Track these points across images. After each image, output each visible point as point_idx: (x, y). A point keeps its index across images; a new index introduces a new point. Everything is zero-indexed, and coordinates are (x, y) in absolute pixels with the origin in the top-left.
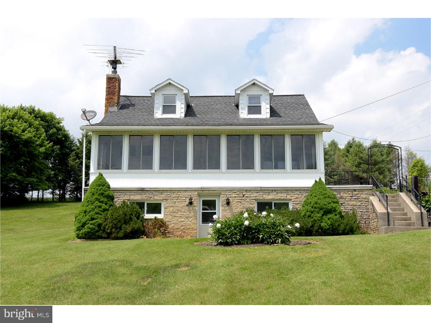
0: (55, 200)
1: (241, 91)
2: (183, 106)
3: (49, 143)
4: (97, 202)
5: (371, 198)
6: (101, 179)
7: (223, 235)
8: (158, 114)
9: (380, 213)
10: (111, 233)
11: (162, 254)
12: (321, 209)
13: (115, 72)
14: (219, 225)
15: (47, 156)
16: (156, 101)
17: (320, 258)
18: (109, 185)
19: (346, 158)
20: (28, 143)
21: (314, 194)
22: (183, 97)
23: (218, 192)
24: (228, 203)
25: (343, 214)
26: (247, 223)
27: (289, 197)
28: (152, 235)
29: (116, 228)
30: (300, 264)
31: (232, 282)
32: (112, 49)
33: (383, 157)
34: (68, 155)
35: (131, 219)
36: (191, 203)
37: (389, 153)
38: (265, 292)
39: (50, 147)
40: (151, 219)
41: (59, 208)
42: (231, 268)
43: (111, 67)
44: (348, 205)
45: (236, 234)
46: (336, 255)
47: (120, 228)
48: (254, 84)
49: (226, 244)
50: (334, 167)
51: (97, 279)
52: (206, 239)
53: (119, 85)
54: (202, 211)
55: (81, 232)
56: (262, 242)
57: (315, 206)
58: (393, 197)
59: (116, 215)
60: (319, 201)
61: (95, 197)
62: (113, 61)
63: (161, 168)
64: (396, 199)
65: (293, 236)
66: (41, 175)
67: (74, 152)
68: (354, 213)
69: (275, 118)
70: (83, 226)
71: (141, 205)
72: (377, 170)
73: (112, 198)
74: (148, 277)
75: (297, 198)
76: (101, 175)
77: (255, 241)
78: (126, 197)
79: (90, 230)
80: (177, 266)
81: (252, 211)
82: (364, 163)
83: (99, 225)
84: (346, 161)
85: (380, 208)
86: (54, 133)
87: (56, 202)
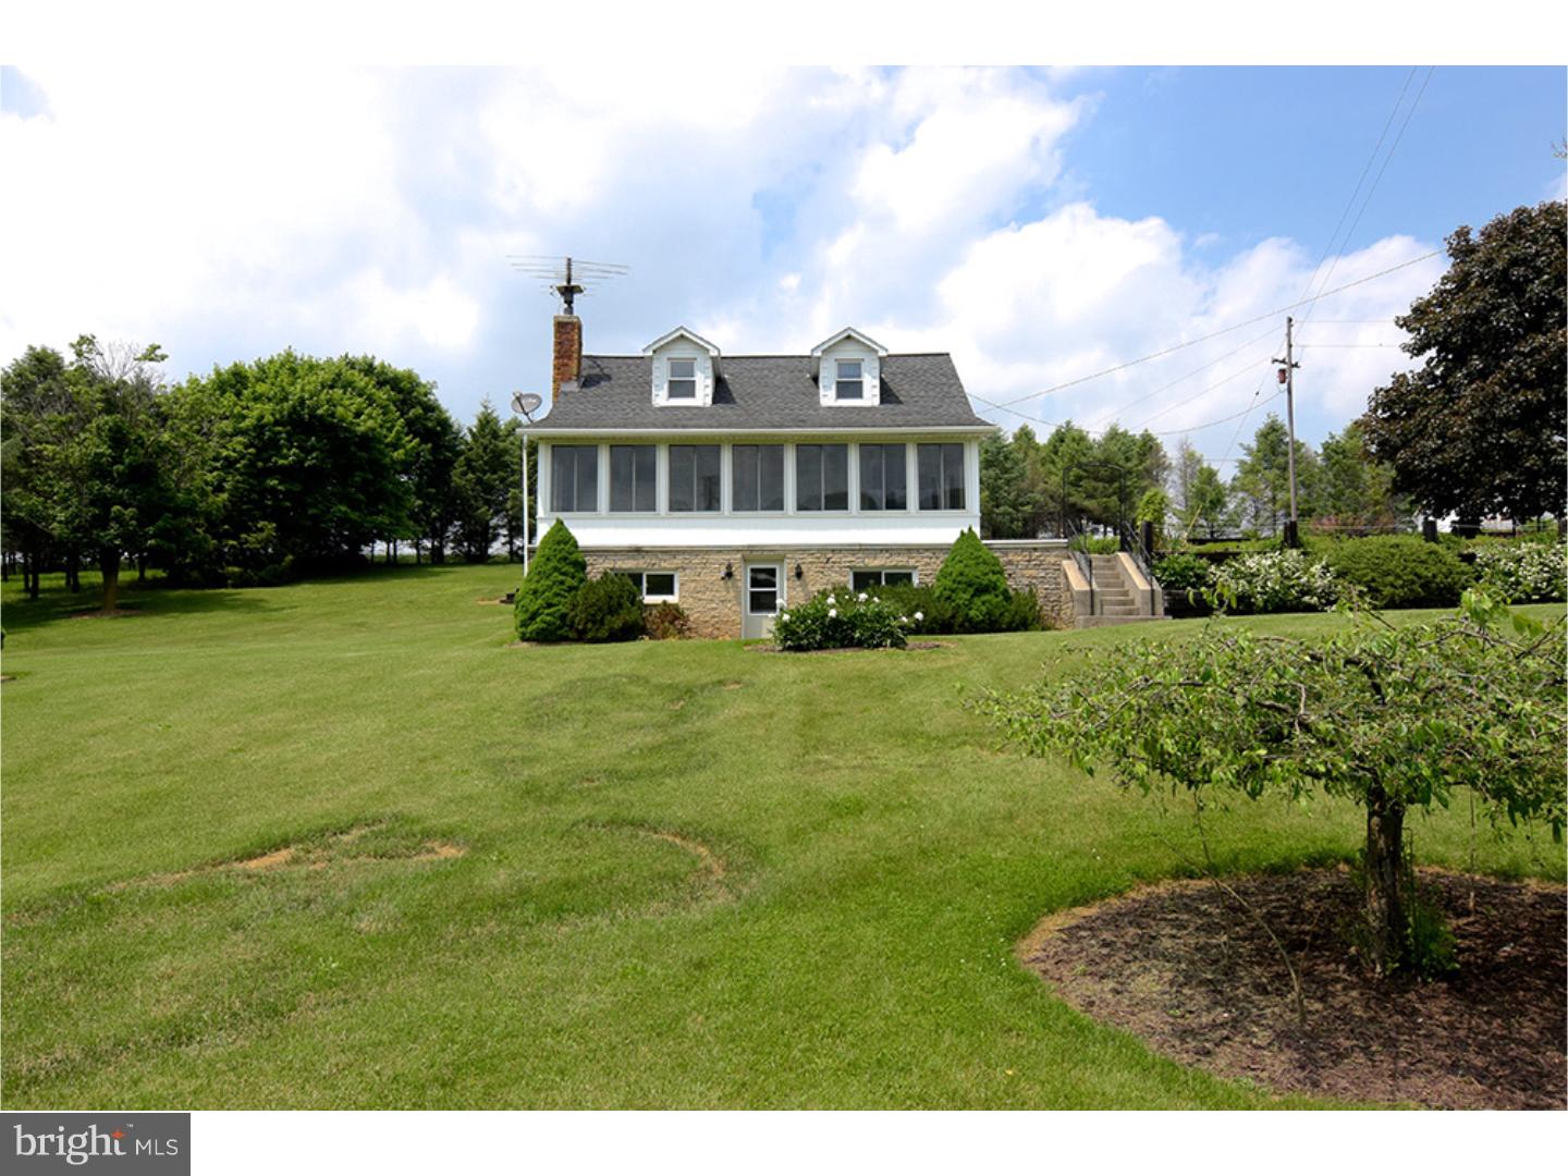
0: (423, 561)
1: (823, 352)
2: (710, 382)
3: (411, 441)
4: (556, 574)
5: (1065, 563)
6: (560, 530)
7: (794, 633)
8: (661, 398)
9: (1078, 592)
10: (584, 631)
11: (694, 665)
12: (970, 585)
13: (570, 310)
14: (786, 617)
15: (406, 467)
16: (656, 373)
17: (949, 668)
18: (576, 542)
19: (1051, 466)
20: (367, 440)
21: (958, 558)
22: (709, 364)
23: (780, 553)
24: (799, 575)
25: (1012, 593)
26: (833, 613)
27: (912, 562)
28: (659, 633)
29: (594, 623)
30: (917, 677)
31: (810, 704)
32: (565, 262)
33: (1129, 465)
34: (450, 463)
35: (620, 605)
36: (729, 575)
37: (1145, 455)
38: (858, 716)
39: (413, 448)
40: (655, 606)
41: (438, 579)
42: (809, 685)
43: (562, 300)
44: (1023, 576)
45: (815, 632)
46: (976, 664)
47: (602, 622)
48: (849, 337)
49: (799, 648)
50: (1024, 485)
51: (600, 702)
52: (763, 641)
53: (580, 337)
54: (750, 589)
55: (530, 628)
56: (860, 644)
57: (960, 578)
58: (1109, 561)
59: (592, 598)
60: (967, 570)
61: (551, 564)
62: (566, 288)
63: (672, 509)
64: (1112, 565)
65: (910, 634)
66: (397, 510)
67: (462, 458)
68: (1031, 591)
69: (891, 406)
70: (533, 617)
71: (636, 578)
72: (1114, 493)
73: (582, 566)
74: (679, 699)
75: (928, 564)
76: (560, 522)
77: (848, 643)
78: (608, 564)
79: (544, 626)
80: (721, 683)
81: (844, 588)
82: (1087, 477)
83: (563, 617)
84: (1051, 473)
85: (1078, 583)
86: (417, 418)
87: (426, 565)
